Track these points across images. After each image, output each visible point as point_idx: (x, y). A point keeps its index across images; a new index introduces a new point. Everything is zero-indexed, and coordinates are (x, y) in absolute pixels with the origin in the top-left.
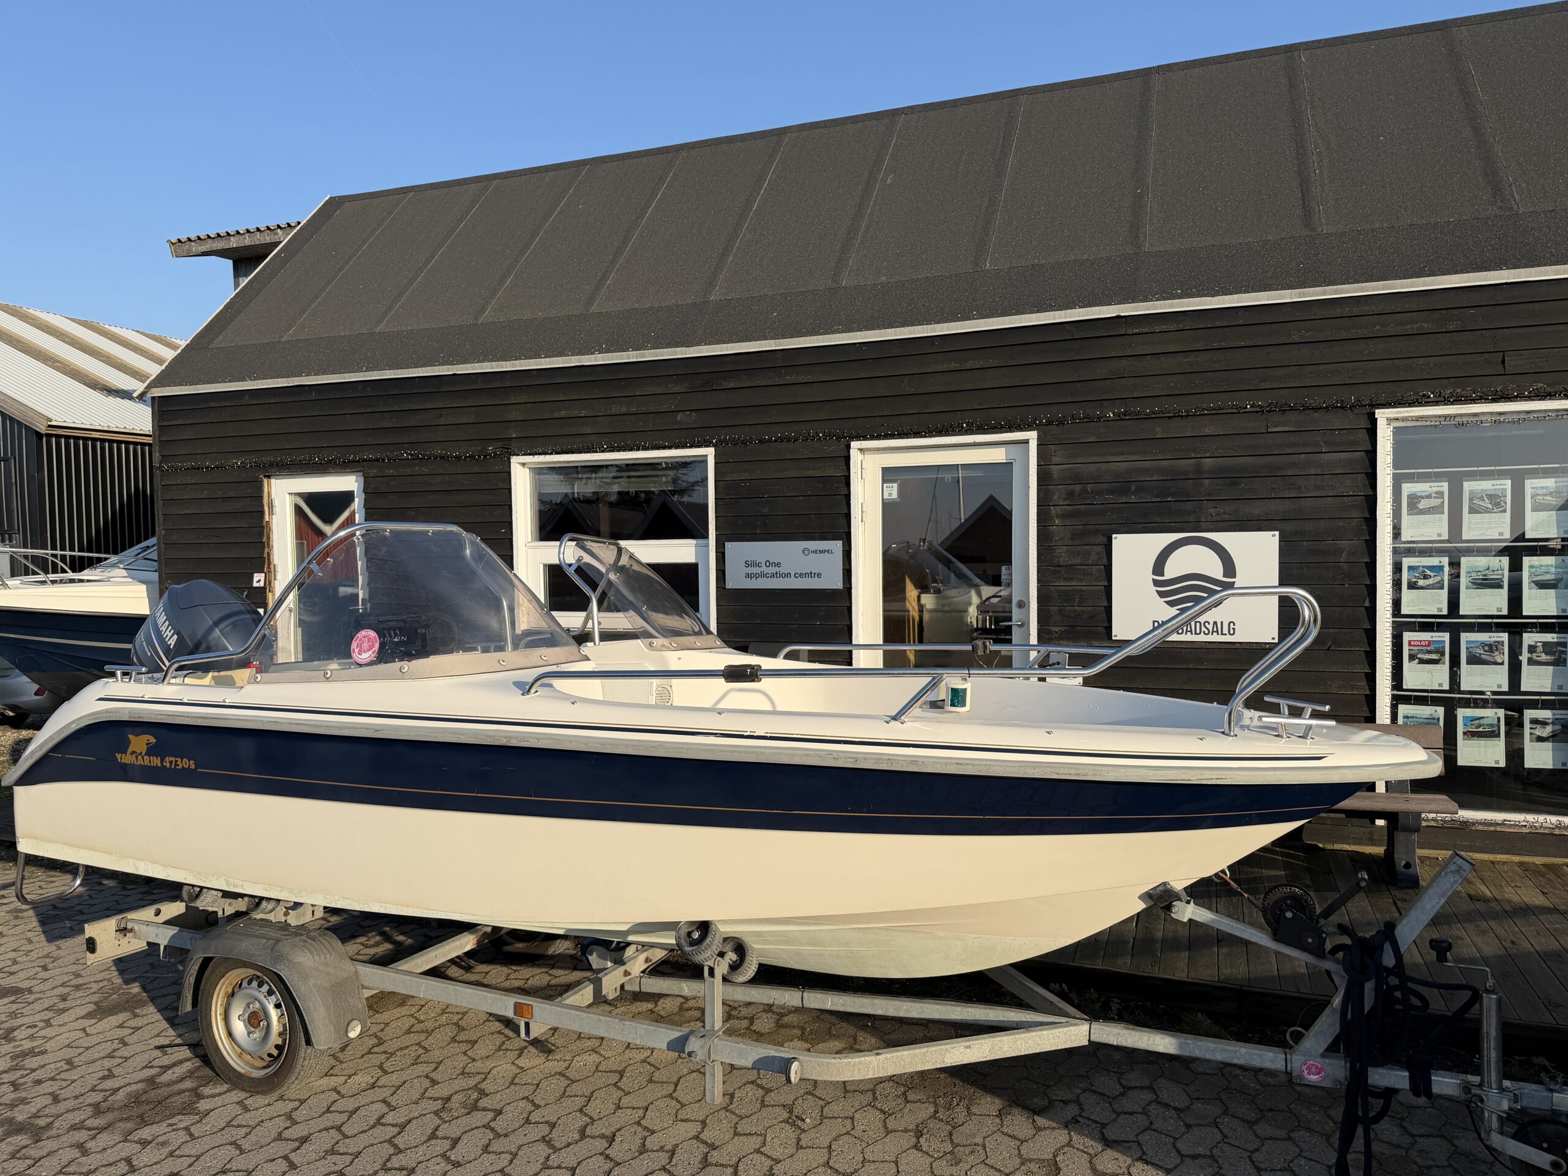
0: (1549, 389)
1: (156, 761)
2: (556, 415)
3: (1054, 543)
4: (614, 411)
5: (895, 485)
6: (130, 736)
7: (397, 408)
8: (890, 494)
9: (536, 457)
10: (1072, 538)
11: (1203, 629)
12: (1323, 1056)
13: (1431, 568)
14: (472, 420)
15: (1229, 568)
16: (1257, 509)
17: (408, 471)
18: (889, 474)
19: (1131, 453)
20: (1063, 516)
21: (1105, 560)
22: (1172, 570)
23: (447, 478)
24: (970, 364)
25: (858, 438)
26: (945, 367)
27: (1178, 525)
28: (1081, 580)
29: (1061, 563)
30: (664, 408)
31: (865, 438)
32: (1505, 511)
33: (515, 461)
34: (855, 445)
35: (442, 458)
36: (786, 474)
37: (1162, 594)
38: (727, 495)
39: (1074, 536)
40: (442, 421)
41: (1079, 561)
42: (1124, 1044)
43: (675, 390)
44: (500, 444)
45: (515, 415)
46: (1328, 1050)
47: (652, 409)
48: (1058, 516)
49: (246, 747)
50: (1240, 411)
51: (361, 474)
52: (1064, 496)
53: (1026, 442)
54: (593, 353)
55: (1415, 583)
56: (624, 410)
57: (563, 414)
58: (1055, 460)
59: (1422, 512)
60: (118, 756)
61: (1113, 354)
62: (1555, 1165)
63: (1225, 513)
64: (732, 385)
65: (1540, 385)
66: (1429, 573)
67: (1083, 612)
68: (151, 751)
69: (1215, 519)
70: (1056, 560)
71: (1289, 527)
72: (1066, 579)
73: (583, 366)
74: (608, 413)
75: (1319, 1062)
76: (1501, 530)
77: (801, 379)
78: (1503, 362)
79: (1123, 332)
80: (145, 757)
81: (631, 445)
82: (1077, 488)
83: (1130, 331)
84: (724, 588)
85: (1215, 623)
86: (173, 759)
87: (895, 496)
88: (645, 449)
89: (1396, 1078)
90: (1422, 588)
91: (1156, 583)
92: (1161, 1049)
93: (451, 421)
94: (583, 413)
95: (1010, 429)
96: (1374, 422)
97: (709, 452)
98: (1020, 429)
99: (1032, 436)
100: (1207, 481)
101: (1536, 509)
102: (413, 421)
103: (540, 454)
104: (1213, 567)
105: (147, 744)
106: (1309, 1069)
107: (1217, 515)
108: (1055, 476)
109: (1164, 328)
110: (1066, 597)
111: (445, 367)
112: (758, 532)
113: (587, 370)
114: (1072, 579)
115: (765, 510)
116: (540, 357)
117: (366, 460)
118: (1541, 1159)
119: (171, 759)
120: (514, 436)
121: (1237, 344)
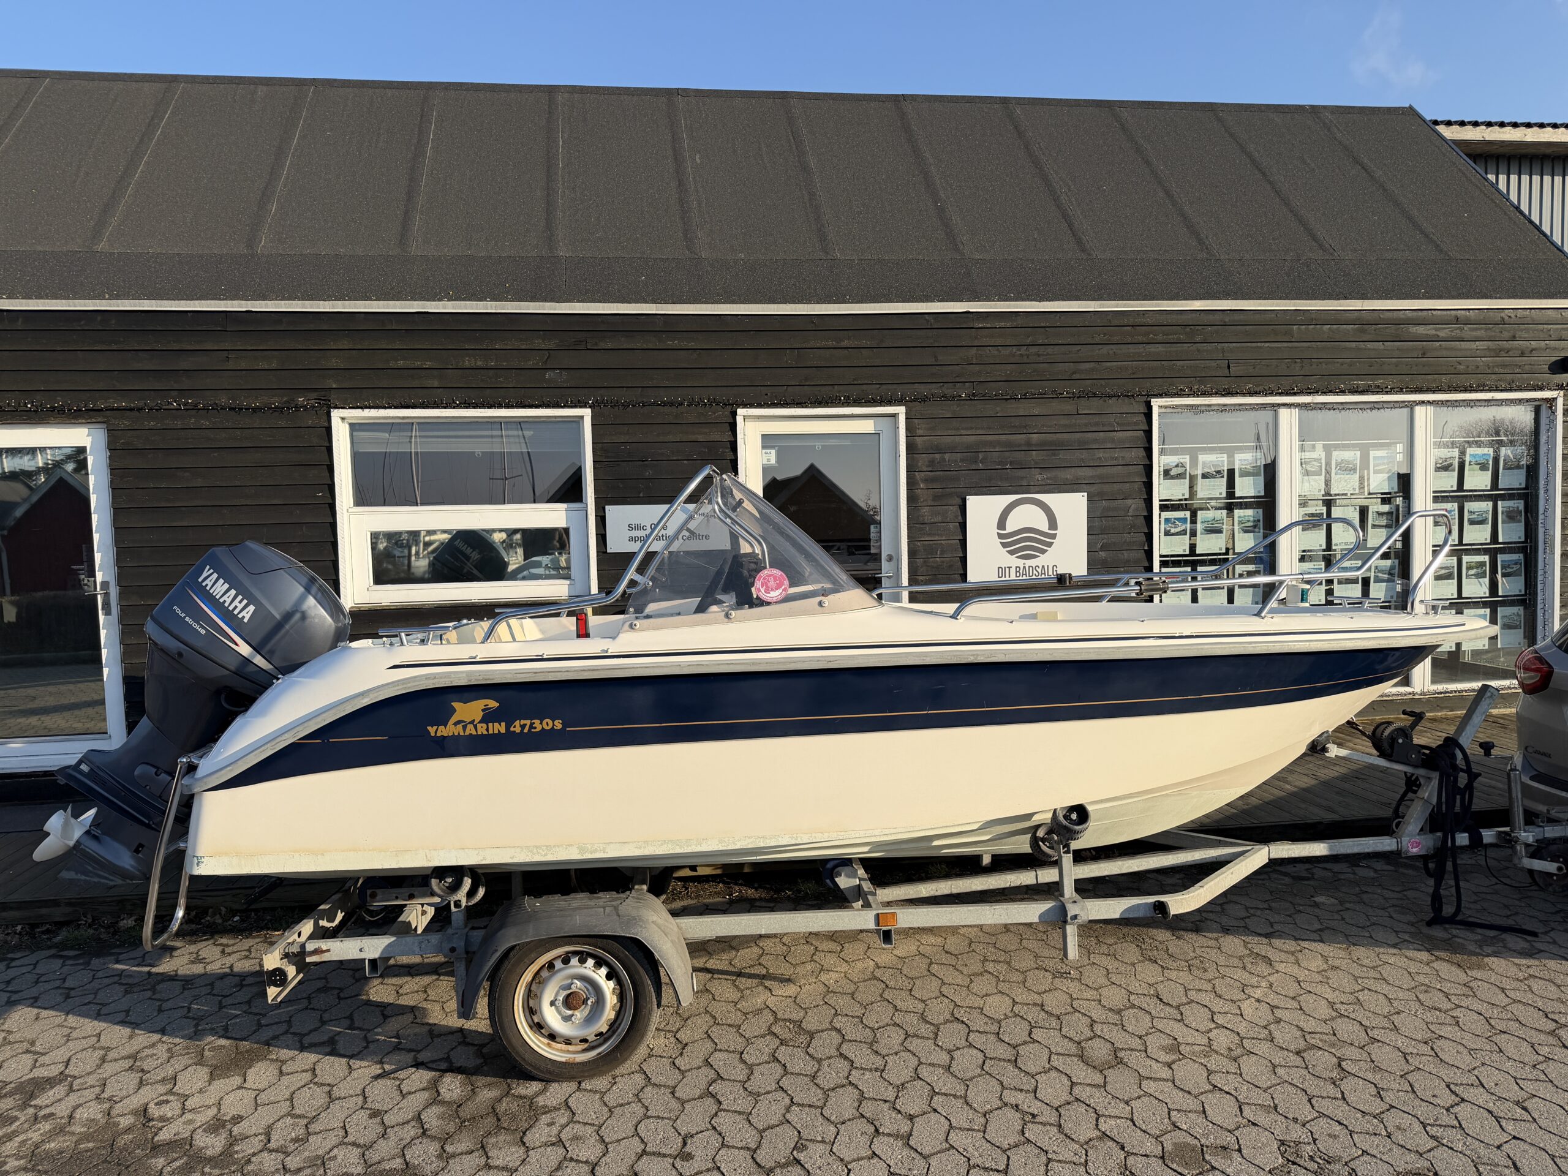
0: (1256, 389)
1: (500, 728)
2: (392, 364)
3: (920, 504)
4: (467, 364)
5: (773, 452)
6: (454, 704)
7: (159, 347)
8: (768, 460)
9: (366, 411)
10: (934, 500)
11: (1035, 572)
12: (1419, 834)
13: (1179, 519)
14: (274, 366)
15: (1053, 523)
16: (1068, 475)
17: (179, 424)
18: (768, 440)
19: (977, 429)
20: (926, 480)
21: (960, 519)
22: (1011, 526)
23: (238, 432)
24: (845, 343)
25: (745, 406)
26: (823, 344)
27: (1014, 488)
28: (941, 535)
29: (926, 521)
30: (530, 364)
31: (752, 406)
32: (1223, 477)
33: (336, 414)
34: (741, 412)
35: (231, 409)
36: (671, 438)
37: (1004, 545)
38: (606, 457)
39: (936, 498)
40: (231, 365)
41: (940, 519)
42: (1293, 855)
43: (543, 346)
44: (315, 395)
45: (334, 363)
46: (1421, 830)
47: (516, 364)
48: (922, 481)
49: (642, 697)
50: (1058, 397)
51: (105, 426)
52: (927, 463)
53: (894, 416)
54: (440, 300)
55: (1169, 531)
56: (480, 363)
57: (401, 364)
58: (919, 432)
59: (1173, 478)
60: (432, 730)
61: (964, 344)
62: (1560, 869)
63: (1047, 478)
64: (609, 346)
65: (1250, 386)
66: (1177, 523)
67: (943, 562)
68: (489, 717)
69: (1041, 483)
70: (921, 519)
71: (1094, 488)
72: (929, 535)
73: (428, 313)
74: (460, 365)
75: (1417, 839)
76: (1220, 491)
77: (684, 345)
78: (1229, 367)
79: (972, 326)
80: (479, 726)
81: (491, 402)
82: (937, 456)
83: (977, 325)
84: (606, 552)
85: (1043, 567)
86: (528, 722)
87: (773, 461)
88: (509, 406)
89: (1462, 839)
90: (1173, 534)
91: (1000, 536)
92: (1318, 853)
93: (243, 365)
94: (428, 364)
95: (881, 403)
96: (1150, 408)
97: (586, 413)
98: (890, 403)
99: (901, 410)
100: (1034, 452)
101: (1241, 476)
102: (185, 364)
103: (370, 407)
104: (1041, 522)
105: (483, 710)
106: (1412, 845)
107: (1042, 480)
108: (920, 446)
109: (1002, 324)
110: (931, 550)
111: (235, 302)
112: (641, 495)
113: (432, 317)
114: (934, 535)
115: (649, 473)
116: (371, 300)
117: (113, 409)
118: (1551, 867)
119: (523, 722)
120: (334, 386)
121: (1056, 342)
